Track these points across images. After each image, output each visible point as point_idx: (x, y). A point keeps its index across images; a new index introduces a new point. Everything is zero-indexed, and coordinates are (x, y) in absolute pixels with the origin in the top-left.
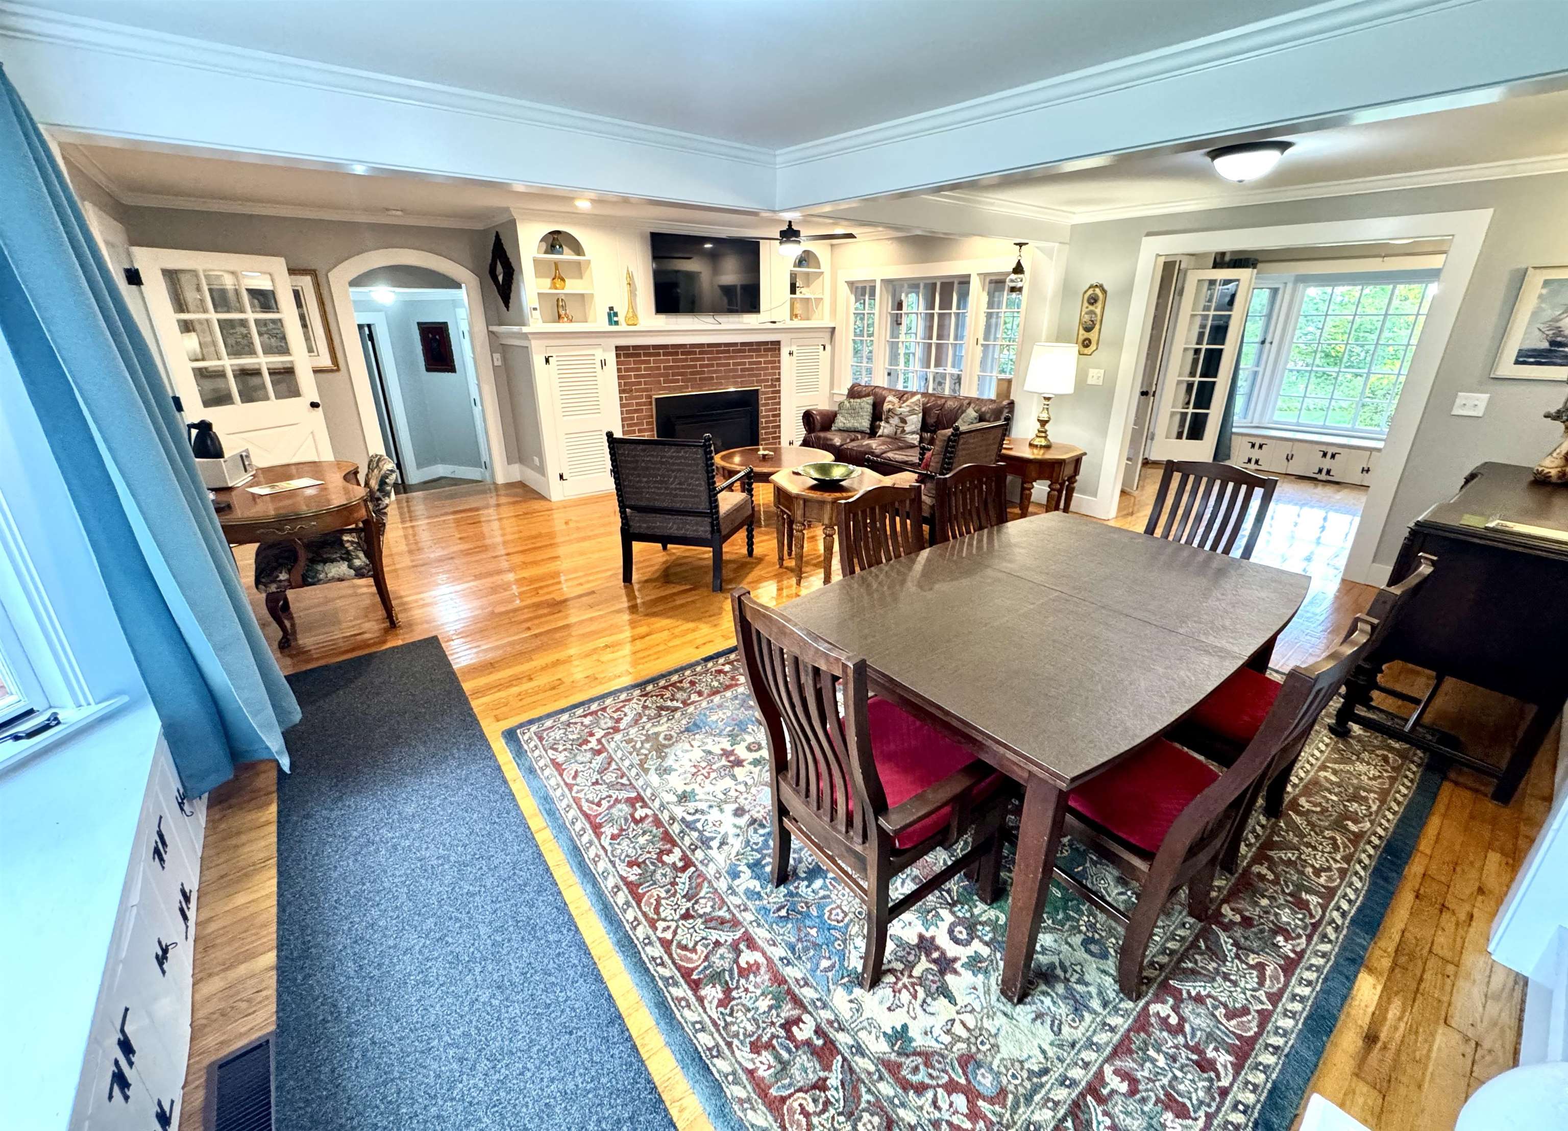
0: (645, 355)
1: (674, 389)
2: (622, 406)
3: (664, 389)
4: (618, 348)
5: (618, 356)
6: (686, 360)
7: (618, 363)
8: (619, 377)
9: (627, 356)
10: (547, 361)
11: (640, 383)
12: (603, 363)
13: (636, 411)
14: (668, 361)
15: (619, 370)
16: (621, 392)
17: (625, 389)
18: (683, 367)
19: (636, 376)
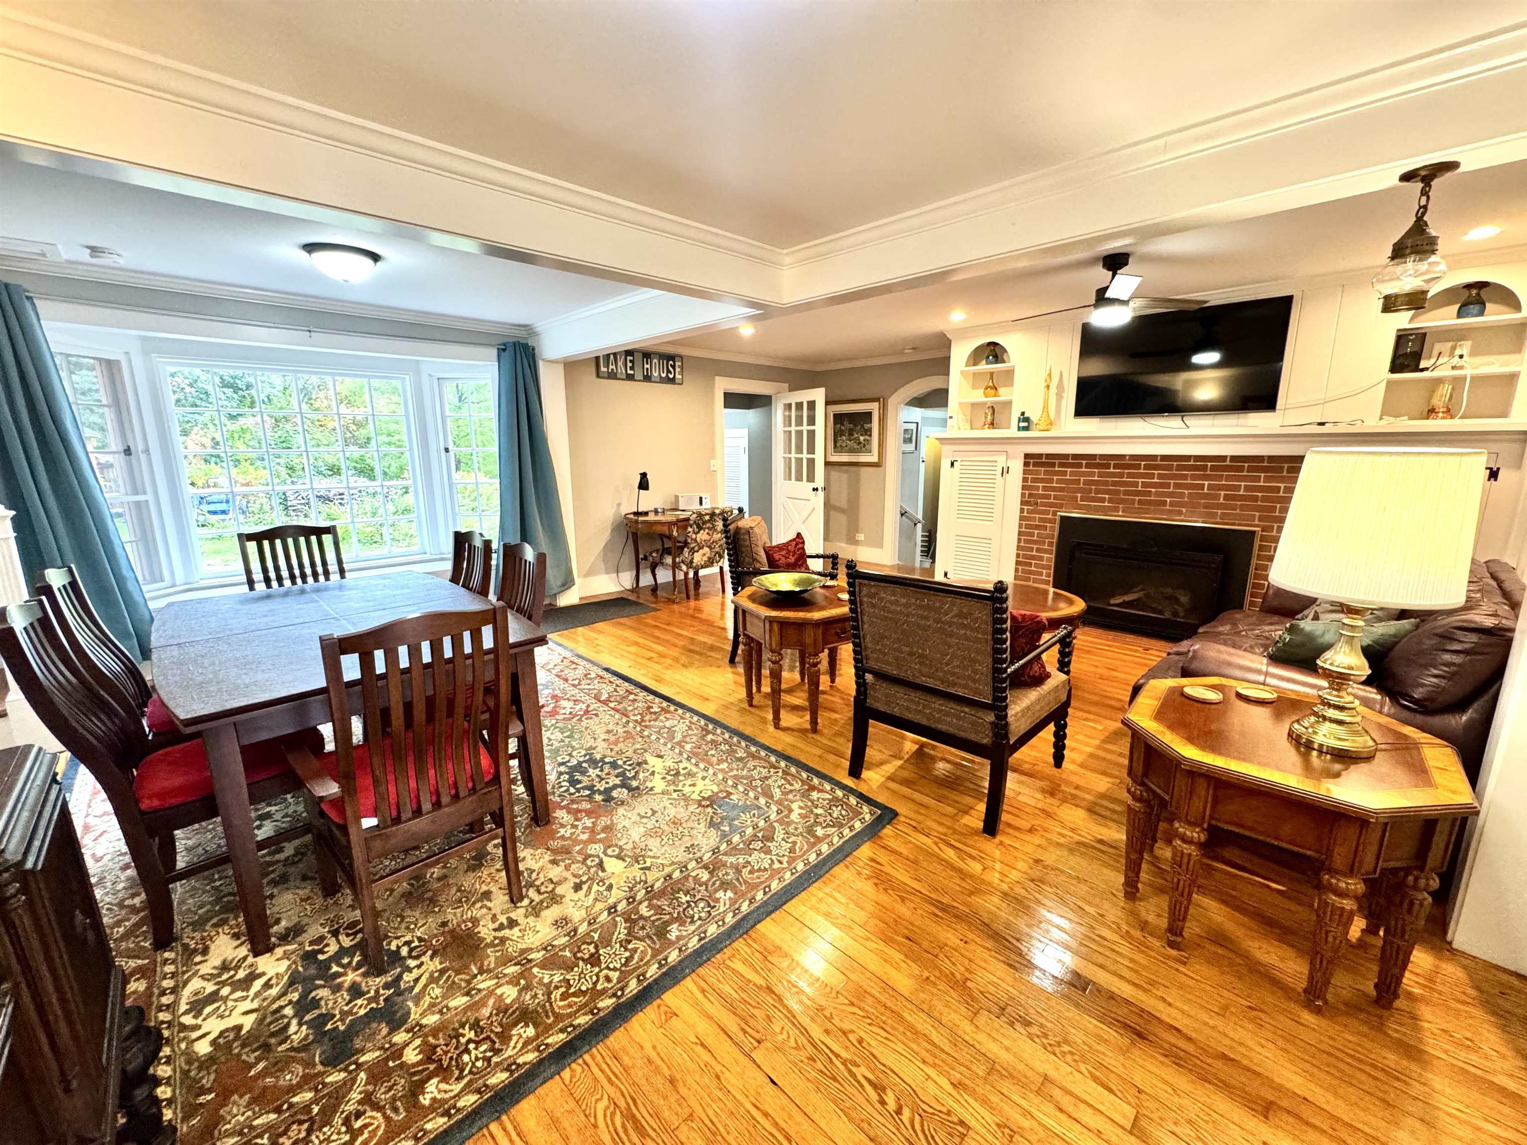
0: (1062, 465)
1: (1096, 510)
2: (1022, 518)
3: (1080, 507)
4: (1027, 456)
5: (1026, 464)
6: (1121, 475)
7: (1025, 472)
8: (1024, 487)
9: (1036, 464)
10: (952, 464)
11: (1048, 497)
12: (1005, 471)
13: (1037, 527)
14: (1093, 474)
15: (1025, 480)
16: (1022, 503)
17: (1029, 499)
18: (1114, 484)
19: (1045, 488)
